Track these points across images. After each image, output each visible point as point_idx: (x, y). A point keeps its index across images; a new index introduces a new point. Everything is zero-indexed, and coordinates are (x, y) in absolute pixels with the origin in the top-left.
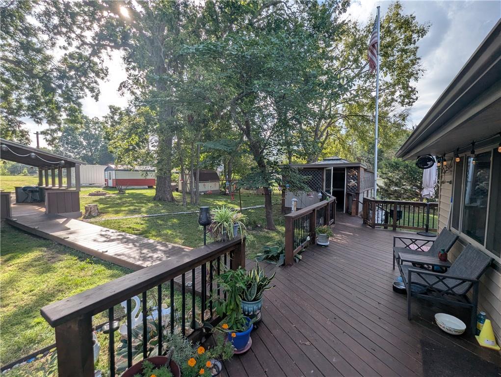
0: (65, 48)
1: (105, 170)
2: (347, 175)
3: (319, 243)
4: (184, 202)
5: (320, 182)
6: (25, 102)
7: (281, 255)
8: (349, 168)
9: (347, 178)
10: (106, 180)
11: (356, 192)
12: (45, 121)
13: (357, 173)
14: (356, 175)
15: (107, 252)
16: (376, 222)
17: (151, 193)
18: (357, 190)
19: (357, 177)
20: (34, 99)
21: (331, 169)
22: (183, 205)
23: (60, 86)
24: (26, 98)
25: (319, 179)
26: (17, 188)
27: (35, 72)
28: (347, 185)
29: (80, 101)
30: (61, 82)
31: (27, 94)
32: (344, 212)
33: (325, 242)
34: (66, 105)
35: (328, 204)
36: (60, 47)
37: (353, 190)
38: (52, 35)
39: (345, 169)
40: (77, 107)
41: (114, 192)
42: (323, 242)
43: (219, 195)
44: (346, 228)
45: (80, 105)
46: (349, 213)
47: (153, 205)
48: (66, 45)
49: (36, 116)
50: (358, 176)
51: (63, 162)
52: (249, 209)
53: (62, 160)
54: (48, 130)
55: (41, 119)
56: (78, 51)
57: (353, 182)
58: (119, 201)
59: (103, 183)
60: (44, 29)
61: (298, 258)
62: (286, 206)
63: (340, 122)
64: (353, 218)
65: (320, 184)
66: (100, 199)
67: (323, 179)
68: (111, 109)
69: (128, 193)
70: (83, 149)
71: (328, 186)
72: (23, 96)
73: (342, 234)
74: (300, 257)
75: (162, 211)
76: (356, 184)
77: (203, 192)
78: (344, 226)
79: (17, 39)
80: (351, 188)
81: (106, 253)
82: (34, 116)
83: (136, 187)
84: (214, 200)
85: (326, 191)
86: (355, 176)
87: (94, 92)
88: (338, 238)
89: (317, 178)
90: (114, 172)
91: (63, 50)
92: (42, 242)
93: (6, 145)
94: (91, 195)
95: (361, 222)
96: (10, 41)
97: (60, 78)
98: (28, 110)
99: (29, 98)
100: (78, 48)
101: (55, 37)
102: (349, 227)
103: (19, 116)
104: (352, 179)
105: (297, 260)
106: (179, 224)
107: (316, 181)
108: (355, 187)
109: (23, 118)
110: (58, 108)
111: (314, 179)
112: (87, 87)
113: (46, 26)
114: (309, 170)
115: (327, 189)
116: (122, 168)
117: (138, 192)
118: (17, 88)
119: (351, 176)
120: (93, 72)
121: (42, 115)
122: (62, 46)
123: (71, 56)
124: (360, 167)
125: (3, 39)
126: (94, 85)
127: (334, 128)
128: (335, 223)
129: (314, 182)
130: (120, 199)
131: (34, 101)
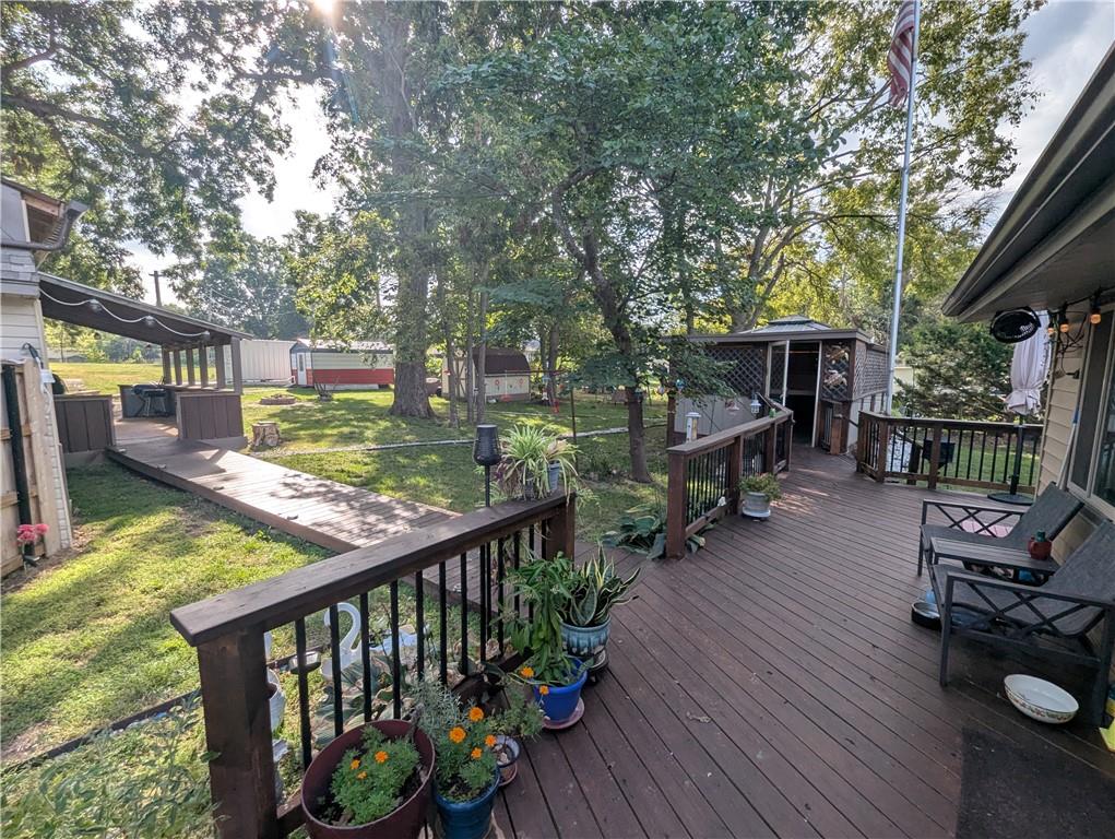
0: (202, 88)
1: (291, 351)
2: (824, 359)
3: (746, 512)
4: (453, 419)
5: (759, 376)
6: (129, 209)
7: (658, 535)
8: (830, 343)
9: (824, 366)
10: (294, 372)
11: (844, 398)
12: (169, 248)
13: (847, 355)
14: (844, 358)
15: (296, 518)
16: (888, 469)
17: (385, 399)
18: (846, 394)
19: (848, 363)
20: (146, 202)
21: (785, 346)
22: (450, 425)
23: (196, 173)
24: (132, 200)
25: (755, 369)
26: (123, 388)
27: (146, 143)
28: (822, 383)
29: (237, 202)
30: (197, 164)
31: (133, 192)
32: (813, 445)
33: (762, 511)
34: (209, 212)
35: (773, 424)
36: (193, 86)
37: (836, 393)
38: (174, 59)
39: (818, 344)
40: (231, 216)
41: (310, 397)
42: (756, 511)
43: (528, 405)
44: (814, 481)
45: (236, 211)
46: (823, 447)
47: (388, 424)
48: (205, 81)
49: (152, 238)
50: (851, 361)
51: (207, 333)
52: (592, 436)
53: (206, 329)
54: (176, 267)
55: (161, 244)
56: (228, 92)
57: (837, 376)
58: (319, 416)
59: (288, 378)
60: (159, 47)
61: (696, 543)
62: (676, 430)
63: (815, 233)
64: (834, 458)
65: (758, 380)
66: (283, 411)
67: (765, 371)
68: (298, 218)
69: (338, 400)
70: (247, 307)
71: (776, 384)
72: (126, 197)
73: (802, 493)
74: (702, 541)
75: (408, 438)
76: (844, 380)
77: (493, 397)
78: (810, 475)
79: (108, 73)
80: (833, 390)
81: (294, 521)
82: (148, 238)
83: (355, 386)
84: (518, 416)
85: (770, 397)
86: (843, 362)
87: (264, 181)
88: (793, 503)
89: (752, 366)
90: (308, 354)
91: (199, 92)
92: (174, 494)
93: (97, 299)
94: (264, 402)
95: (852, 467)
96: (95, 79)
97: (196, 154)
98: (136, 225)
99: (136, 201)
100: (229, 86)
101: (180, 63)
102: (822, 479)
103: (120, 239)
104: (835, 367)
105: (694, 548)
106: (442, 464)
107: (747, 373)
108: (842, 386)
109: (127, 242)
110: (195, 220)
111: (744, 369)
112: (250, 172)
113: (163, 40)
114: (731, 347)
115: (773, 392)
116: (324, 346)
117: (358, 398)
118: (114, 179)
119: (834, 362)
120: (261, 137)
121: (163, 236)
122: (196, 82)
123: (216, 104)
124: (855, 339)
125: (80, 73)
126: (263, 166)
127: (798, 247)
128: (787, 470)
129: (744, 376)
130: (321, 411)
131: (147, 206)
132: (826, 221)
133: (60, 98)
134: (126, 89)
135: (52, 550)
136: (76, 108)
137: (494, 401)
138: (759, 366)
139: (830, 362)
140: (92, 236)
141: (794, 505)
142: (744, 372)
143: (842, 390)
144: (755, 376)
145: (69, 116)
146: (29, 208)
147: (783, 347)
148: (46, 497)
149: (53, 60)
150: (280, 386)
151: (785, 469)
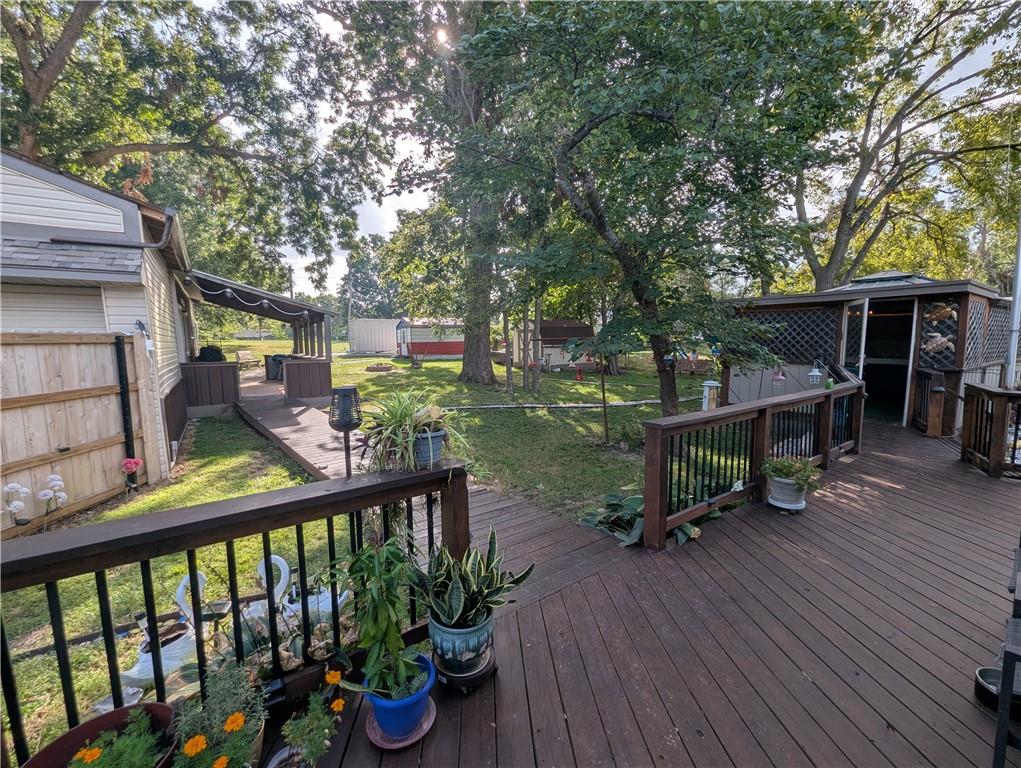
0: (332, 121)
1: (397, 328)
2: (921, 319)
3: (771, 501)
4: (509, 386)
5: (831, 342)
6: (285, 222)
7: (638, 519)
8: (929, 300)
9: (921, 328)
10: (399, 345)
11: (951, 367)
12: (310, 250)
13: (955, 314)
14: (951, 317)
15: (325, 468)
16: (1008, 460)
17: (457, 367)
18: (953, 362)
19: (957, 323)
20: (296, 215)
21: (862, 305)
22: (506, 392)
23: (326, 188)
24: (287, 215)
25: (827, 334)
26: (266, 357)
27: (294, 170)
28: (918, 349)
29: (354, 208)
30: (327, 181)
31: (288, 209)
32: (904, 424)
33: (792, 502)
34: (336, 218)
35: (828, 397)
36: (325, 120)
37: (938, 361)
38: (308, 100)
39: (913, 303)
40: (350, 220)
41: (404, 366)
42: (783, 501)
43: (590, 374)
44: (890, 469)
45: (354, 215)
46: (918, 426)
47: (454, 389)
48: (334, 115)
49: (299, 242)
50: (962, 322)
51: (306, 312)
52: (641, 405)
54: (314, 264)
55: (305, 247)
56: (350, 120)
57: (939, 340)
58: (404, 381)
59: (394, 351)
60: (298, 92)
61: (685, 534)
64: (930, 442)
65: (831, 347)
66: (380, 377)
67: (839, 335)
68: (399, 215)
69: (426, 368)
71: (853, 351)
72: (283, 213)
73: (863, 483)
74: (695, 532)
75: (463, 402)
76: (951, 345)
77: (558, 366)
78: (888, 462)
79: (267, 119)
80: (933, 358)
81: (323, 471)
82: (297, 242)
83: (445, 357)
84: (575, 384)
85: (846, 366)
86: (949, 322)
87: (375, 189)
88: (844, 494)
89: (822, 330)
90: (409, 329)
91: (330, 124)
92: (262, 441)
93: (231, 288)
94: (369, 369)
95: (954, 454)
96: (259, 125)
97: (326, 174)
98: (290, 234)
99: (290, 215)
100: (351, 116)
101: (312, 103)
102: (902, 466)
103: (279, 245)
104: (937, 329)
105: (682, 538)
106: (482, 427)
107: (816, 338)
108: (947, 353)
109: (283, 247)
110: (325, 225)
111: (812, 334)
112: (366, 183)
113: (300, 86)
114: (797, 310)
115: (850, 360)
116: (420, 323)
117: (443, 366)
118: (276, 199)
119: (935, 323)
120: (375, 154)
121: (306, 241)
122: (328, 118)
123: (341, 132)
124: (967, 294)
125: (249, 122)
126: (375, 177)
127: (910, 194)
128: (857, 453)
129: (812, 342)
130: (408, 377)
131: (297, 219)
132: (948, 159)
133: (239, 144)
134: (277, 130)
135: (152, 479)
136: (250, 150)
137: (559, 370)
138: (832, 329)
139: (930, 323)
140: (261, 244)
141: (846, 497)
142: (812, 338)
143: (946, 357)
144: (826, 342)
145: (246, 156)
146: (145, 218)
147: (860, 308)
148: (150, 439)
149: (234, 116)
150: (389, 357)
151: (851, 452)
